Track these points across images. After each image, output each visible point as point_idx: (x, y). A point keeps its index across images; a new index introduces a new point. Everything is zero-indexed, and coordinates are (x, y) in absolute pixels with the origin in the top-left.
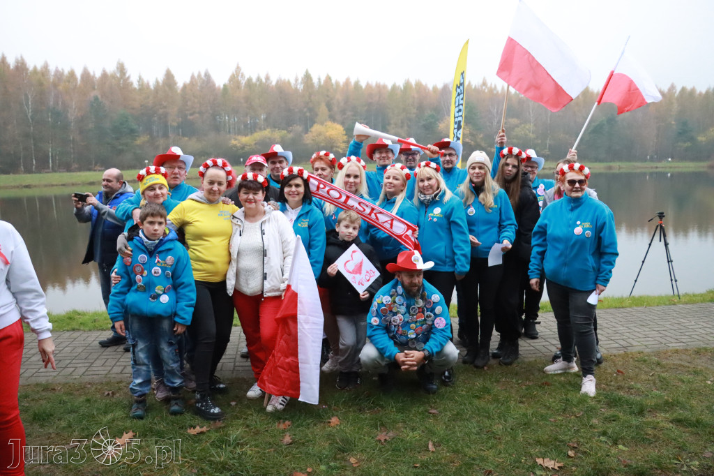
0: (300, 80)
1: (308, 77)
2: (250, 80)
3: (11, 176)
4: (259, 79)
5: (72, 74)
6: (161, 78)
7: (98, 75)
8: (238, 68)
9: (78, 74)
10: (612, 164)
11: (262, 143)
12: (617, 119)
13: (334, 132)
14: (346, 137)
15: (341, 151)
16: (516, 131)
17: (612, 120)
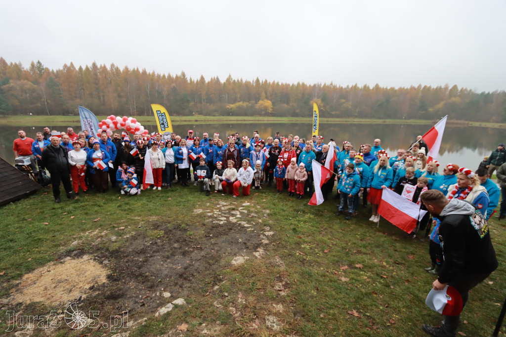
0: (255, 81)
1: (258, 80)
2: (234, 81)
3: (142, 117)
4: (238, 81)
5: (164, 76)
6: (199, 79)
7: (174, 77)
8: (230, 76)
9: (166, 77)
10: (386, 120)
11: (239, 107)
12: (391, 100)
13: (267, 104)
14: (272, 106)
15: (270, 112)
16: (344, 105)
17: (388, 101)
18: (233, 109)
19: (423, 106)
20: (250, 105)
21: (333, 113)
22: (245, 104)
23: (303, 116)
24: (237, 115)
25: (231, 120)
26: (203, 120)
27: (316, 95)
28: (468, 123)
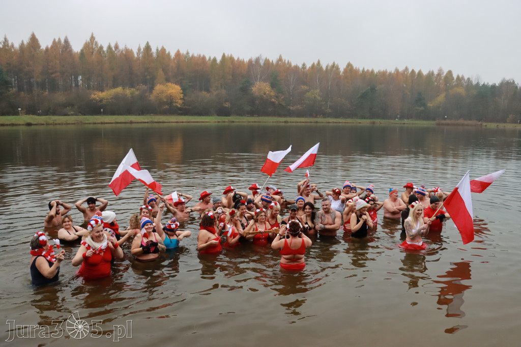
0: (142, 50)
1: (148, 48)
2: (101, 48)
6: (27, 41)
8: (92, 38)
10: (374, 120)
11: (116, 97)
12: (376, 89)
13: (173, 91)
14: (182, 95)
15: (179, 106)
16: (308, 95)
17: (373, 89)
18: (106, 101)
19: (420, 100)
20: (137, 93)
21: (291, 108)
22: (128, 92)
23: (240, 113)
24: (113, 113)
25: (105, 123)
26: (42, 122)
27: (259, 76)
28: (481, 125)
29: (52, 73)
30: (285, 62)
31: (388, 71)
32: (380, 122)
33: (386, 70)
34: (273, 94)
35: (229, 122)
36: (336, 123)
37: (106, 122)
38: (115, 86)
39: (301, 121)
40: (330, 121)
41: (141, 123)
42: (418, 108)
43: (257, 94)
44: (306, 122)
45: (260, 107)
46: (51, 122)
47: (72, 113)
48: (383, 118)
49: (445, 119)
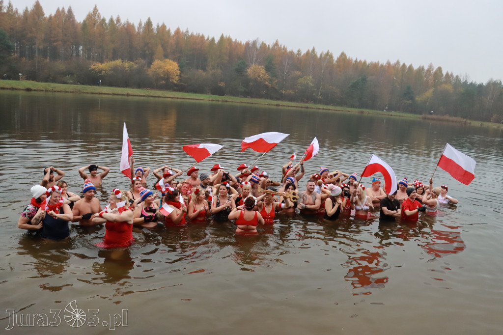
0: (143, 25)
1: (149, 23)
2: (104, 20)
8: (96, 10)
10: (363, 110)
11: (115, 69)
12: (368, 79)
13: (171, 67)
14: (179, 71)
15: (175, 82)
16: (301, 80)
17: (364, 80)
18: (104, 72)
19: (408, 94)
20: (135, 66)
21: (284, 92)
22: (127, 65)
23: (234, 93)
24: (111, 85)
25: (102, 94)
26: (42, 89)
27: (254, 59)
28: (466, 122)
29: (55, 41)
30: (281, 47)
31: (380, 63)
32: (368, 112)
33: (378, 62)
34: (267, 77)
35: (222, 101)
36: (325, 109)
37: (103, 92)
38: (114, 58)
39: (292, 105)
40: (320, 107)
41: (137, 96)
42: (406, 101)
43: (251, 76)
44: (297, 107)
45: (253, 89)
46: (50, 89)
47: (72, 81)
48: (372, 108)
49: (431, 114)
